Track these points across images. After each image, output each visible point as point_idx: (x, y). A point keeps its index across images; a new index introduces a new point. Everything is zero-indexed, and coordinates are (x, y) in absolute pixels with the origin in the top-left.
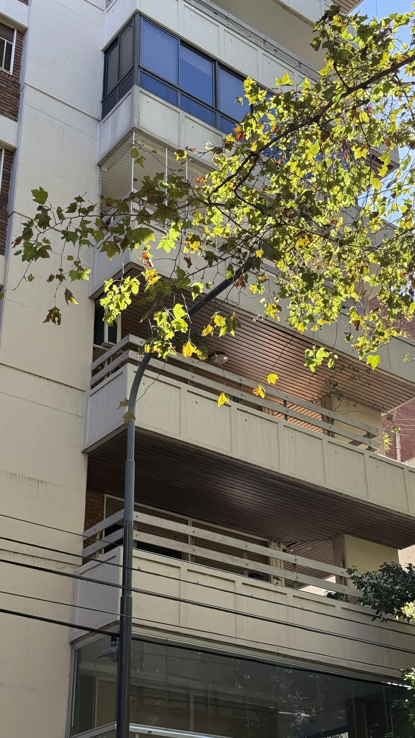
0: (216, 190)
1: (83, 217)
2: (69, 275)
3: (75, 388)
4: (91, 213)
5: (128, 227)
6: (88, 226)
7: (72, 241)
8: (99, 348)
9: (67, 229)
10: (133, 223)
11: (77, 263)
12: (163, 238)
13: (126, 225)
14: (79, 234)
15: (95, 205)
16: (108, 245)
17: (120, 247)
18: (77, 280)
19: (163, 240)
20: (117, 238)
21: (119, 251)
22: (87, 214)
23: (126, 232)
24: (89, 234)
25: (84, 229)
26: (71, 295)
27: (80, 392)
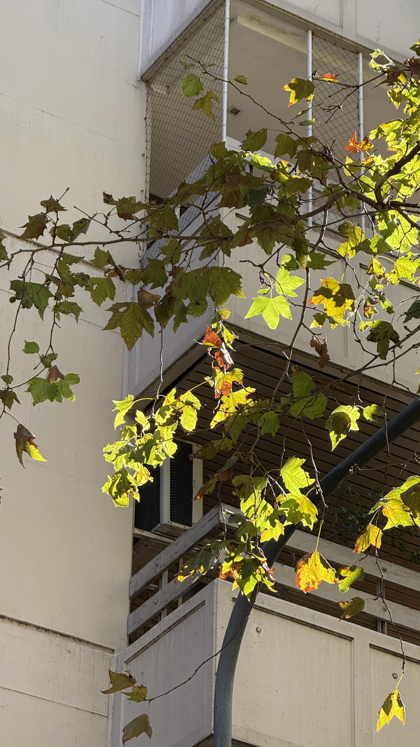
0: (397, 168)
1: (63, 246)
2: (29, 390)
3: (88, 643)
4: (81, 238)
5: (174, 268)
6: (75, 269)
7: (37, 307)
8: (148, 538)
9: (23, 277)
10: (188, 256)
11: (46, 360)
12: (261, 291)
13: (171, 261)
14: (53, 288)
15: (92, 218)
16: (125, 311)
17: (153, 317)
18: (48, 401)
19: (259, 297)
20: (145, 296)
21: (152, 326)
22: (72, 239)
23: (170, 279)
24: (77, 287)
25: (65, 276)
26: (30, 439)
27: (101, 652)
